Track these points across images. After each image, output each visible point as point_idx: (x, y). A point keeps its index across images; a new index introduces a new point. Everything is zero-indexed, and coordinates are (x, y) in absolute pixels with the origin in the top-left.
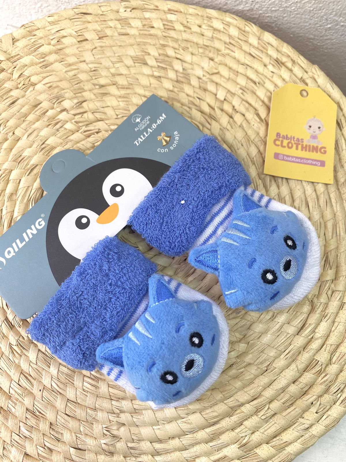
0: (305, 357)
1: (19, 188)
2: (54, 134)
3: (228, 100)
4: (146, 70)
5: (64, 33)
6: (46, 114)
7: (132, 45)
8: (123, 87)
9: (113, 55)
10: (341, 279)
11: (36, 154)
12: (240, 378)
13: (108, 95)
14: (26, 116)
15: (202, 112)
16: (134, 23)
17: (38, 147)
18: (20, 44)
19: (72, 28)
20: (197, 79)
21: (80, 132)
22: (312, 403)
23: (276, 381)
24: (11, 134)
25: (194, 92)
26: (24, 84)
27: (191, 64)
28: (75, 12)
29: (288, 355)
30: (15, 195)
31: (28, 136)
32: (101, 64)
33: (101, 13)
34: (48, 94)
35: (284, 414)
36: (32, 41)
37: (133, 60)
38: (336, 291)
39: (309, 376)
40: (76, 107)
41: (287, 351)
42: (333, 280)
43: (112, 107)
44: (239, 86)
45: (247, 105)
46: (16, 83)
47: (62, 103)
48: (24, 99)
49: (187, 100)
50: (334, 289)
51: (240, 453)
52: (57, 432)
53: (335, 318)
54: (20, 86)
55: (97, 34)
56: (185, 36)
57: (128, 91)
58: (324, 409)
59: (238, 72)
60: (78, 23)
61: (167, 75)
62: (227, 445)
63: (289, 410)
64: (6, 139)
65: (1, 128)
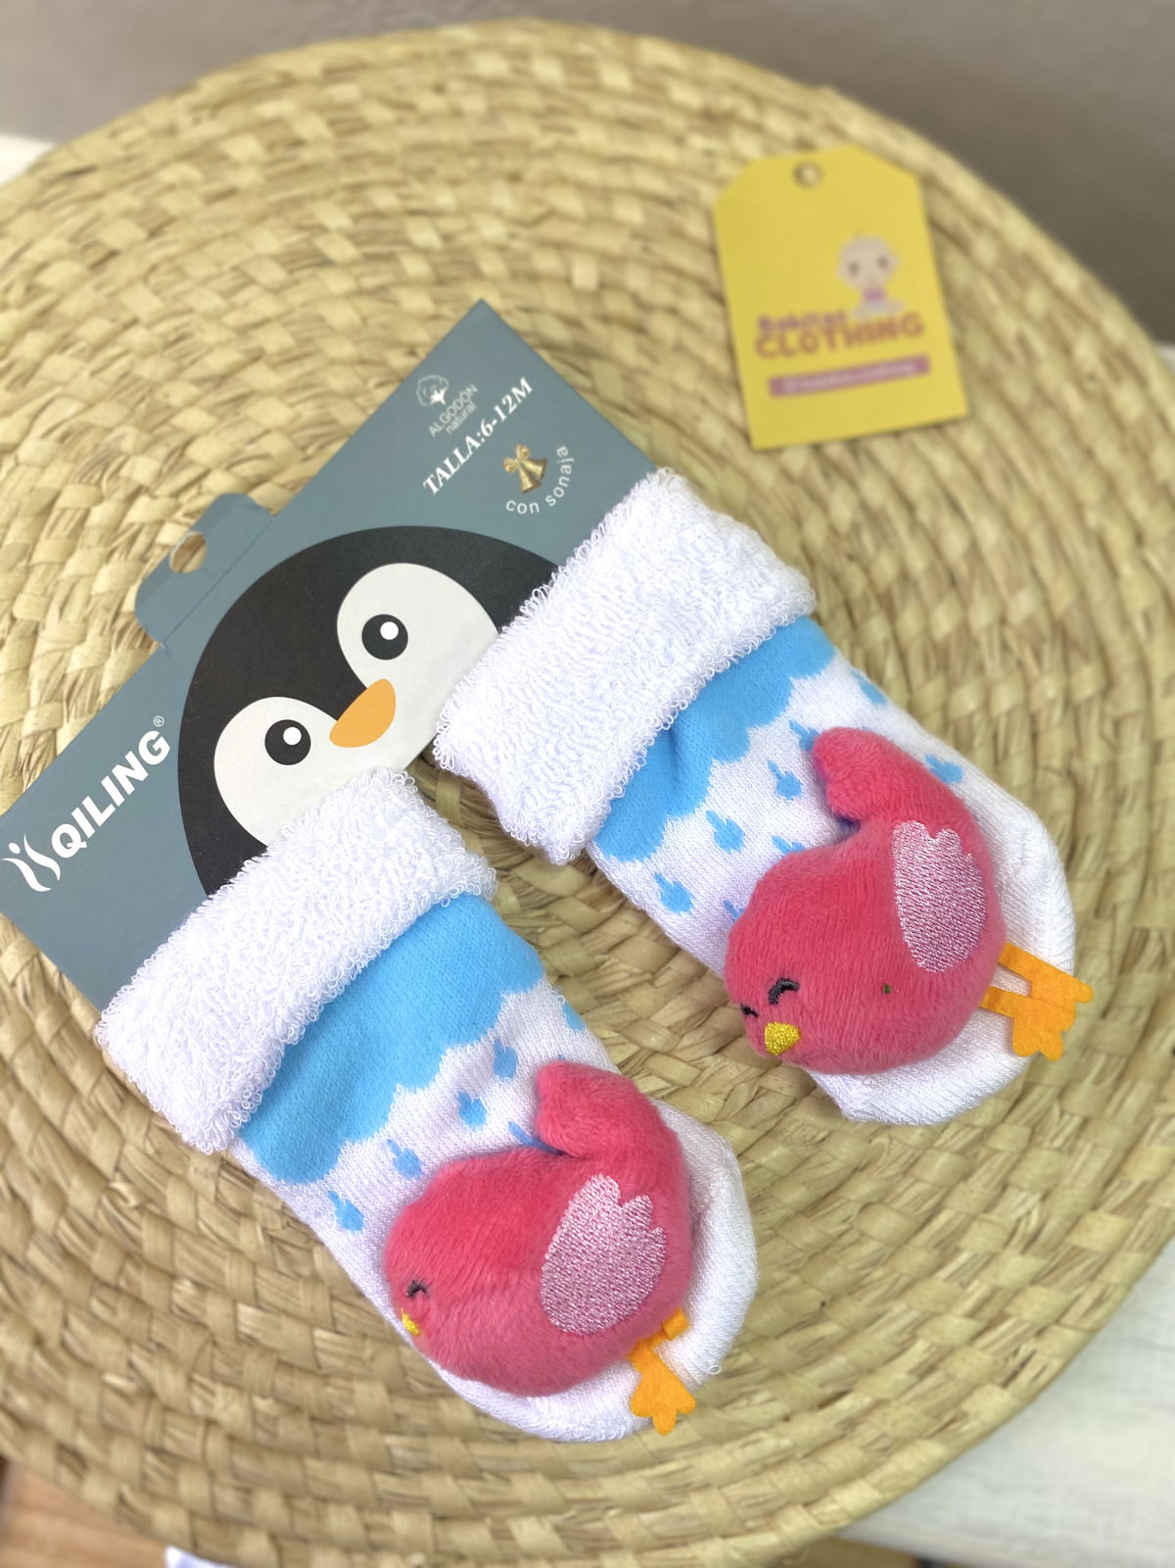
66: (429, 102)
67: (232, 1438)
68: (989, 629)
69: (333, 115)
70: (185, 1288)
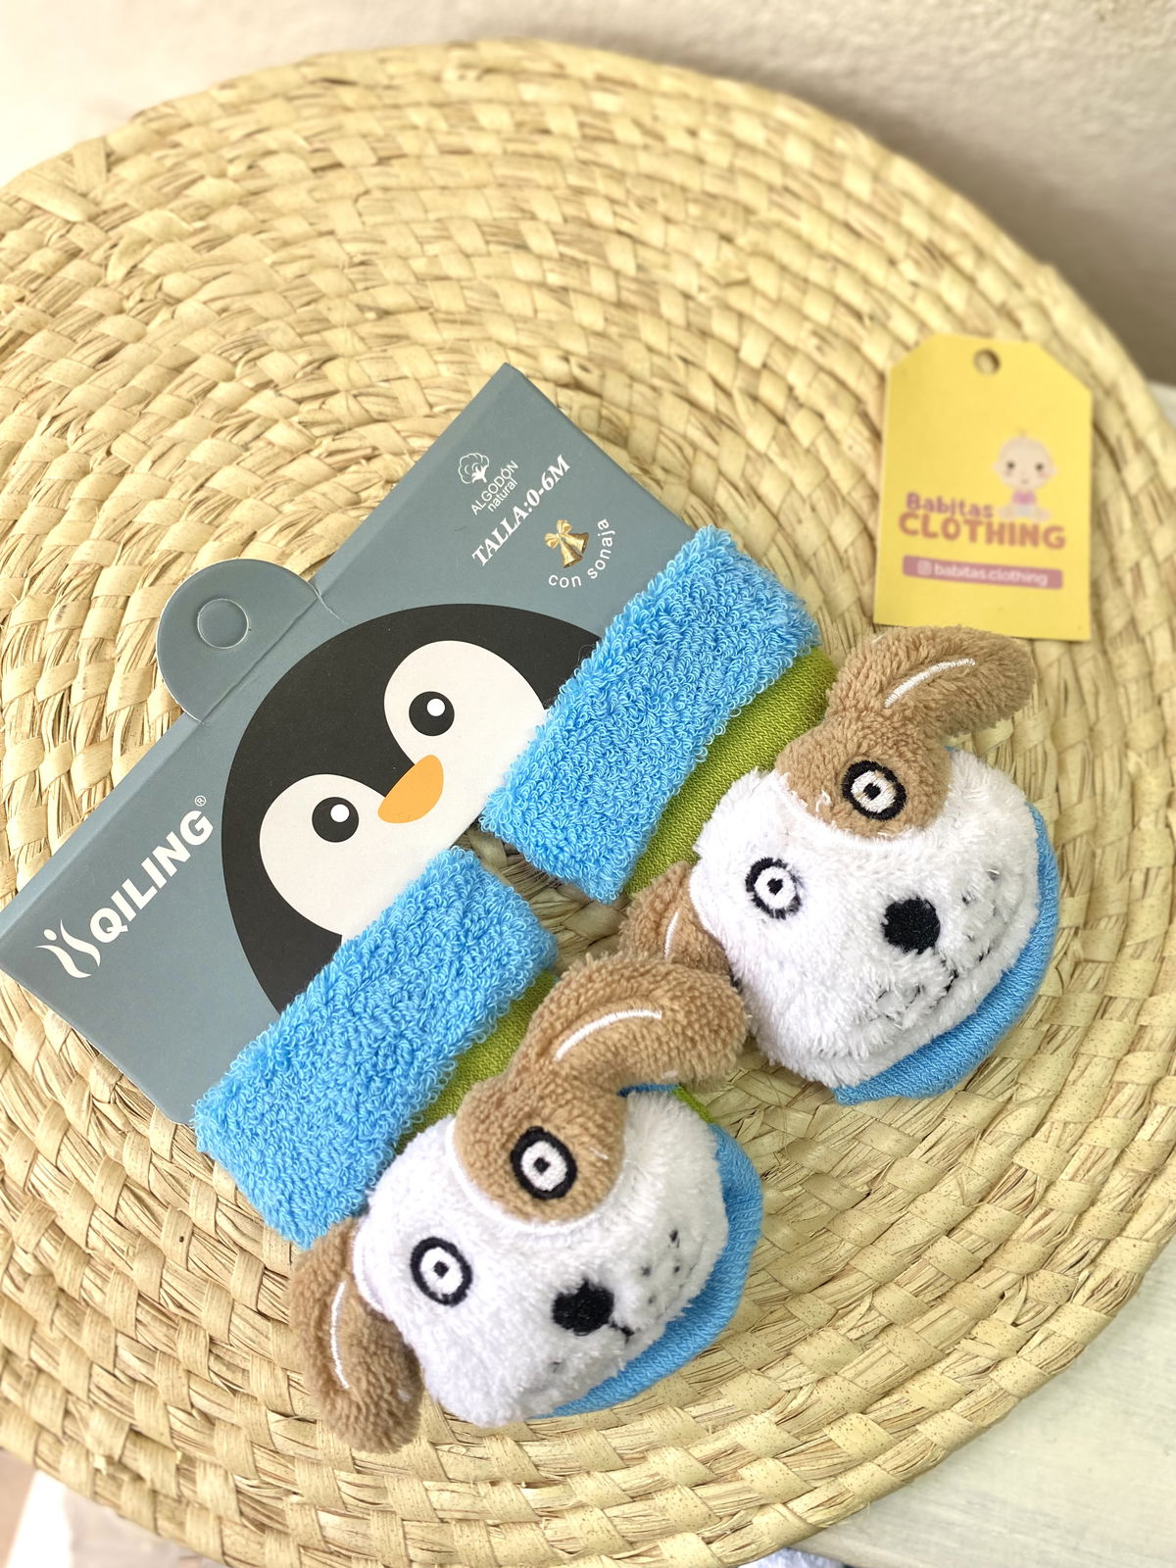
0: (986, 1157)
1: (123, 623)
2: (233, 460)
3: (775, 368)
4: (523, 267)
5: (267, 141)
6: (210, 395)
7: (479, 187)
8: (451, 317)
9: (421, 215)
10: (1103, 924)
11: (177, 520)
12: (789, 1216)
13: (404, 343)
14: (147, 398)
15: (693, 404)
16: (487, 116)
17: (184, 498)
18: (128, 171)
19: (297, 125)
20: (680, 300)
21: (315, 453)
22: (1002, 1296)
23: (895, 1227)
24: (101, 453)
25: (671, 340)
26: (142, 301)
27: (663, 251)
28: (304, 77)
29: (935, 1150)
30: (110, 644)
31: (154, 462)
32: (383, 242)
33: (385, 81)
34: (216, 332)
35: (918, 1325)
36: (169, 162)
37: (483, 233)
38: (1087, 961)
39: (996, 1216)
40: (305, 375)
41: (931, 1139)
42: (1077, 929)
43: (417, 380)
44: (808, 326)
45: (832, 385)
46: (117, 296)
47: (259, 363)
48: (140, 345)
49: (647, 365)
50: (1081, 954)
51: (781, 1437)
52: (229, 1366)
53: (1081, 1044)
54: (128, 305)
55: (374, 150)
56: (647, 163)
57: (467, 332)
58: (1038, 1313)
59: (806, 281)
60: (315, 111)
61: (588, 283)
62: (741, 1416)
63: (932, 1315)
64: (85, 472)
65: (71, 435)
66: (679, 140)
69: (587, 119)
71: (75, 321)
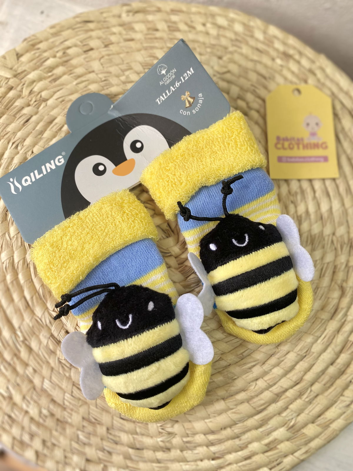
0: (340, 339)
3: (242, 97)
5: (68, 43)
7: (139, 50)
9: (122, 62)
14: (42, 132)
16: (138, 27)
18: (24, 59)
19: (77, 38)
22: (351, 382)
23: (315, 365)
24: (30, 152)
26: (35, 101)
28: (77, 21)
29: (325, 339)
32: (110, 73)
33: (103, 20)
34: (61, 109)
35: (326, 394)
36: (37, 55)
37: (143, 66)
39: (345, 357)
44: (250, 83)
45: (260, 101)
46: (27, 101)
48: (37, 116)
52: (114, 436)
54: (31, 103)
55: (103, 43)
56: (191, 36)
59: (247, 69)
60: (81, 32)
62: (275, 429)
63: (330, 390)
64: (26, 159)
65: (19, 148)
66: (200, 28)
67: (32, 419)
68: (329, 235)
69: (170, 24)
70: (30, 369)
71: (15, 110)
